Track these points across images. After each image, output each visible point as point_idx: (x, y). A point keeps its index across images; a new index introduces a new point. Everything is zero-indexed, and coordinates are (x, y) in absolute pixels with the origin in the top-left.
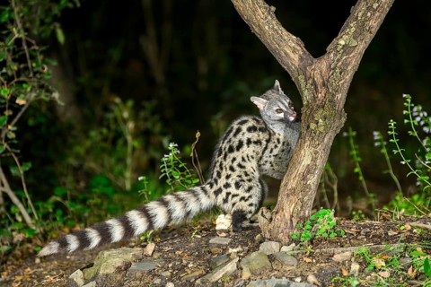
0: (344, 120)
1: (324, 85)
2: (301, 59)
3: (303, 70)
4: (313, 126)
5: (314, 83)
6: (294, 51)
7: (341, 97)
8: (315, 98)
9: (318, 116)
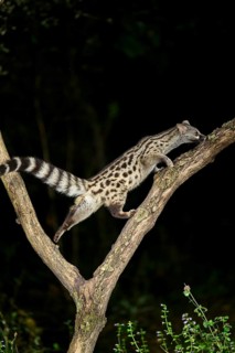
0: (104, 322)
1: (91, 298)
2: (76, 281)
3: (77, 289)
4: (82, 327)
5: (84, 298)
6: (71, 276)
7: (103, 307)
8: (84, 308)
9: (86, 320)
